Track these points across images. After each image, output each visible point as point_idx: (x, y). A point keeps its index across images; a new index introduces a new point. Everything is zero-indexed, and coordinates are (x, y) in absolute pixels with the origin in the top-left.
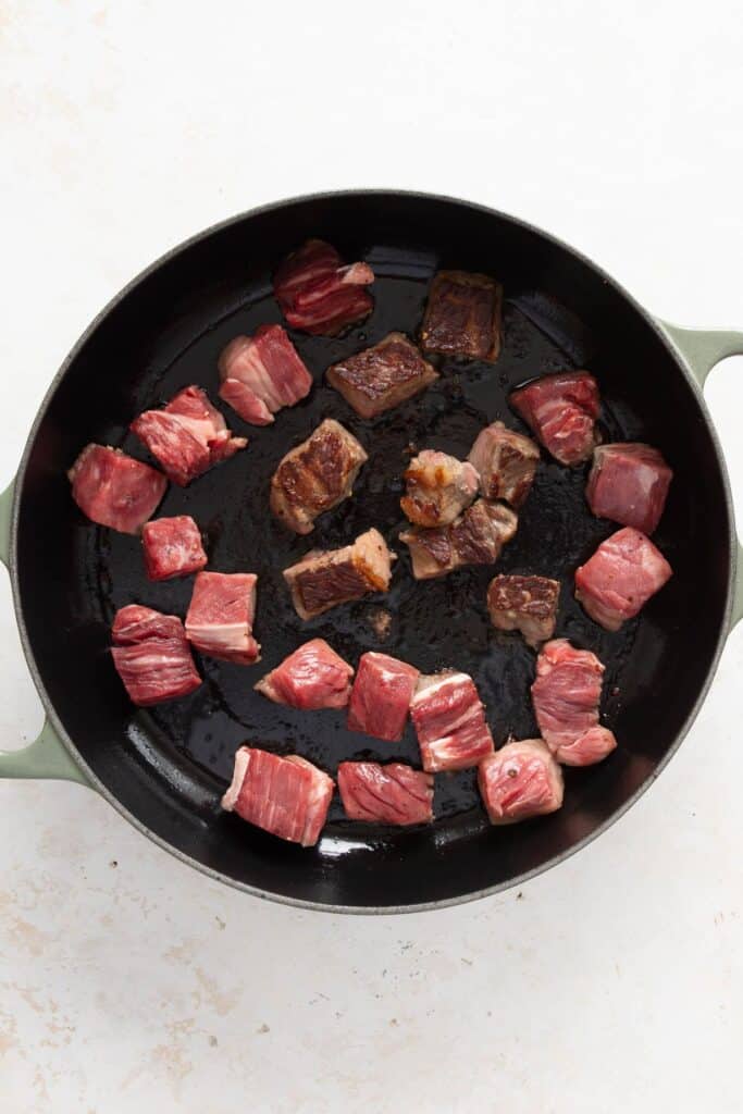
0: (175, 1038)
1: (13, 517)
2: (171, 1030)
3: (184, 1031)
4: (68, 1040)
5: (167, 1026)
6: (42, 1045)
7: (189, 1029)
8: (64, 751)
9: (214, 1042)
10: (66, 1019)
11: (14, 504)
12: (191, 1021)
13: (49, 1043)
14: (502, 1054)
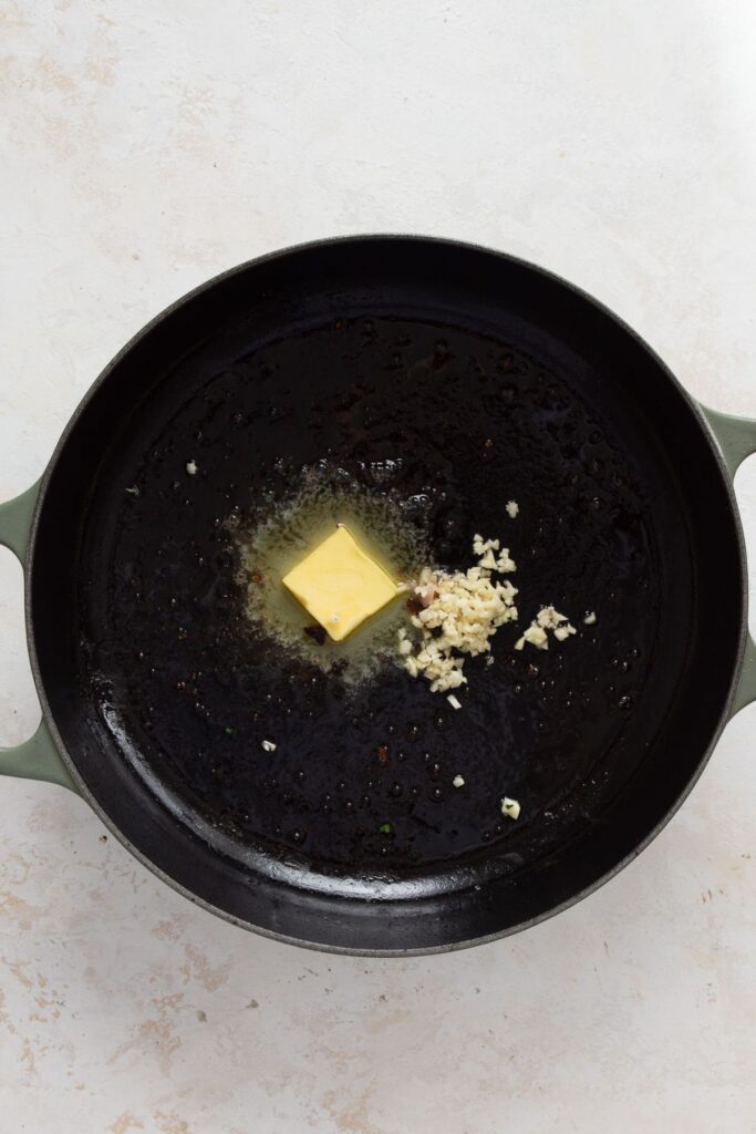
0: (164, 1013)
1: (34, 516)
2: (160, 1005)
3: (173, 1007)
4: (57, 1015)
5: (155, 1001)
6: (31, 1019)
7: (179, 1005)
8: (57, 755)
9: (203, 1017)
10: (55, 993)
11: (37, 503)
12: (180, 997)
13: (37, 1018)
14: (490, 1031)
